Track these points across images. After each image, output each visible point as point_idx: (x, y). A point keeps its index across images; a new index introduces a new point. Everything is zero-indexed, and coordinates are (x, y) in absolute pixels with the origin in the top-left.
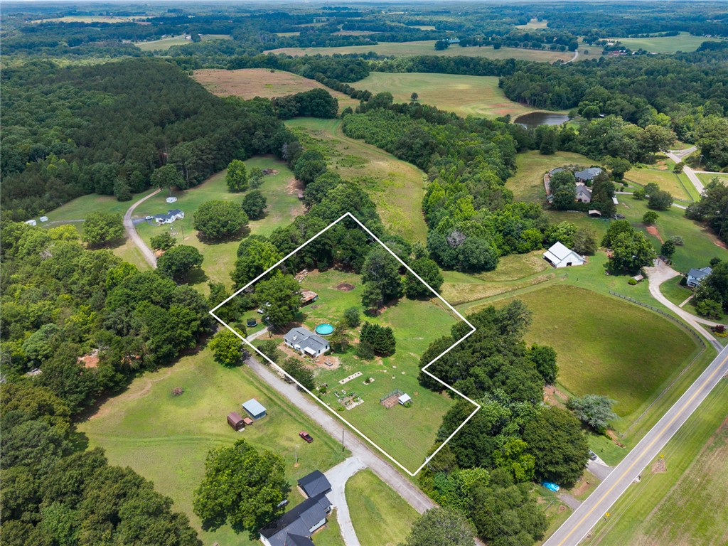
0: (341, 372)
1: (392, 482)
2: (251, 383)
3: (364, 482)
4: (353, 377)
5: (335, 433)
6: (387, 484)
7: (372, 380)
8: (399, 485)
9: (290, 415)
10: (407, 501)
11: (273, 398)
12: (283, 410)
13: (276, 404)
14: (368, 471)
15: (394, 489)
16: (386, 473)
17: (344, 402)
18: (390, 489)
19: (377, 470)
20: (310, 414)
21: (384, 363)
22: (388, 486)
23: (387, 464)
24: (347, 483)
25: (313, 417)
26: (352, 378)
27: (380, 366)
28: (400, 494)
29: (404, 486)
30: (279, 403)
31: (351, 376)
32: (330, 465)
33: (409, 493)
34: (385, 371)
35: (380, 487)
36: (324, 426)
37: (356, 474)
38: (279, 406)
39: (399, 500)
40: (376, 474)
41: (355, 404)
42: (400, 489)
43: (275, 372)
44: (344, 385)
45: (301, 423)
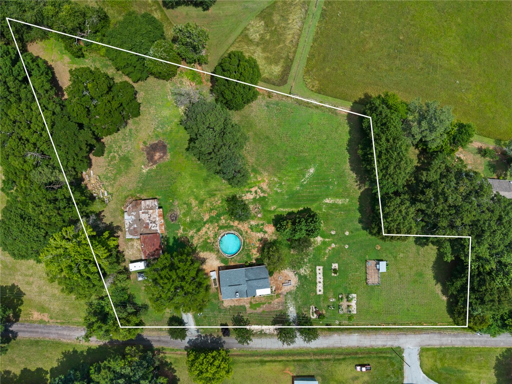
0: (307, 283)
1: (445, 343)
2: (263, 362)
3: (430, 359)
4: (320, 277)
5: (373, 343)
6: (443, 347)
7: (335, 266)
8: (450, 341)
9: (327, 360)
10: (464, 346)
11: (297, 358)
12: (318, 360)
13: (307, 361)
14: (424, 351)
15: (450, 347)
16: (435, 341)
17: (345, 311)
18: (448, 348)
19: (428, 344)
20: (339, 345)
21: (322, 236)
22: (445, 348)
23: (428, 333)
24: (423, 371)
25: (345, 346)
26: (322, 280)
27: (324, 243)
28: (456, 346)
29: (453, 339)
30: (308, 358)
31: (318, 280)
32: (400, 370)
33: (460, 340)
34: (333, 245)
35: (442, 354)
36: (360, 345)
37: (420, 359)
38: (311, 360)
39: (459, 351)
40: (430, 347)
41: (353, 303)
42: (453, 343)
43: (262, 334)
44: (324, 292)
45: (344, 359)
